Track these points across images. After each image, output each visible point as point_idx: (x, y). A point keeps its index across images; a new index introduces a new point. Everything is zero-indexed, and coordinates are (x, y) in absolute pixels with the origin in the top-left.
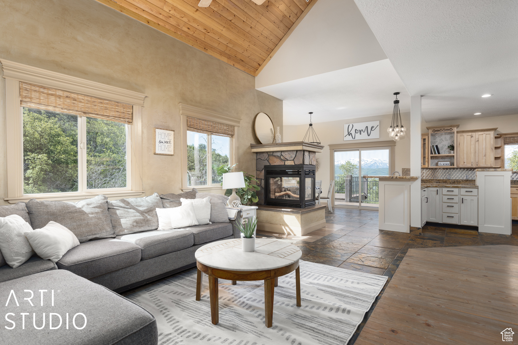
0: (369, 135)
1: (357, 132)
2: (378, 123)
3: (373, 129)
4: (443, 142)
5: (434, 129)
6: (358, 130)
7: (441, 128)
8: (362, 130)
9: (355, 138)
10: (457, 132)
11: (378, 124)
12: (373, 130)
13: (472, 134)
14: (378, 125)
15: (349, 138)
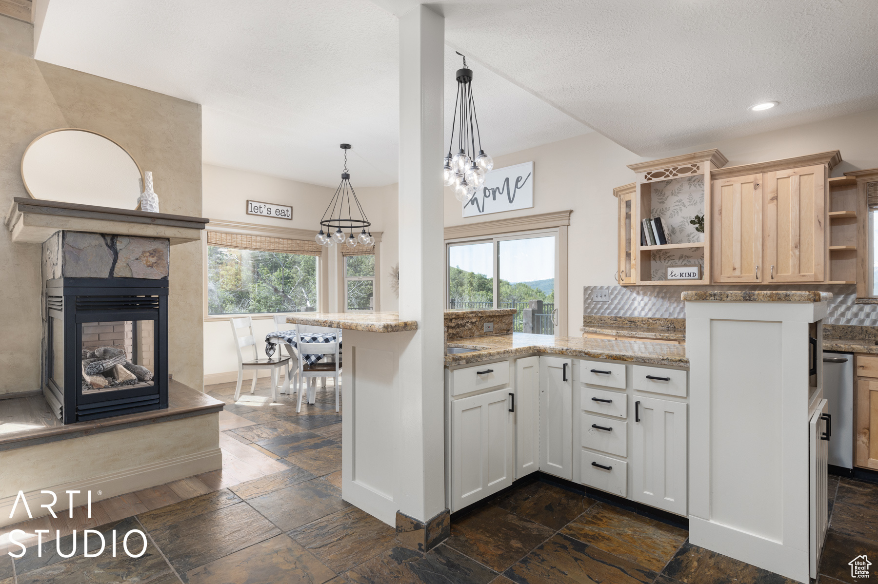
0: (511, 201)
1: (487, 194)
2: (528, 168)
3: (520, 184)
4: (683, 208)
5: (649, 170)
6: (489, 190)
7: (666, 166)
8: (498, 188)
9: (483, 211)
10: (713, 176)
11: (531, 170)
12: (519, 186)
13: (756, 179)
14: (530, 174)
15: (472, 210)
